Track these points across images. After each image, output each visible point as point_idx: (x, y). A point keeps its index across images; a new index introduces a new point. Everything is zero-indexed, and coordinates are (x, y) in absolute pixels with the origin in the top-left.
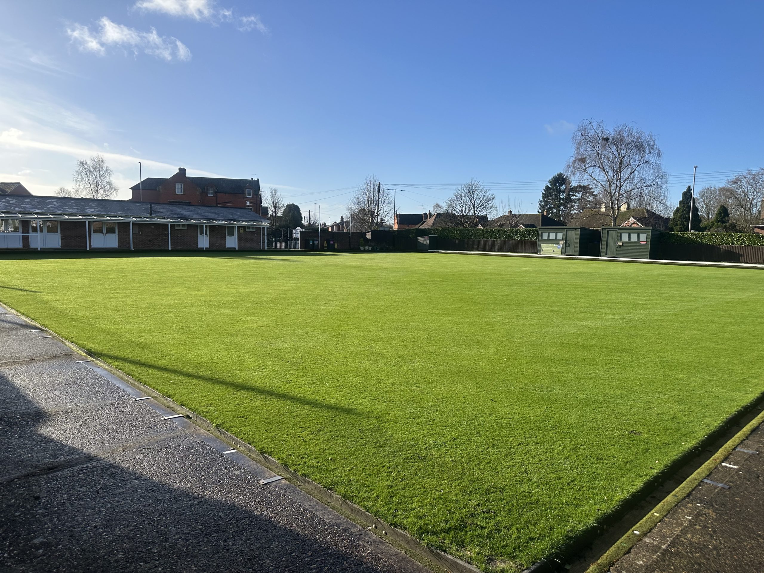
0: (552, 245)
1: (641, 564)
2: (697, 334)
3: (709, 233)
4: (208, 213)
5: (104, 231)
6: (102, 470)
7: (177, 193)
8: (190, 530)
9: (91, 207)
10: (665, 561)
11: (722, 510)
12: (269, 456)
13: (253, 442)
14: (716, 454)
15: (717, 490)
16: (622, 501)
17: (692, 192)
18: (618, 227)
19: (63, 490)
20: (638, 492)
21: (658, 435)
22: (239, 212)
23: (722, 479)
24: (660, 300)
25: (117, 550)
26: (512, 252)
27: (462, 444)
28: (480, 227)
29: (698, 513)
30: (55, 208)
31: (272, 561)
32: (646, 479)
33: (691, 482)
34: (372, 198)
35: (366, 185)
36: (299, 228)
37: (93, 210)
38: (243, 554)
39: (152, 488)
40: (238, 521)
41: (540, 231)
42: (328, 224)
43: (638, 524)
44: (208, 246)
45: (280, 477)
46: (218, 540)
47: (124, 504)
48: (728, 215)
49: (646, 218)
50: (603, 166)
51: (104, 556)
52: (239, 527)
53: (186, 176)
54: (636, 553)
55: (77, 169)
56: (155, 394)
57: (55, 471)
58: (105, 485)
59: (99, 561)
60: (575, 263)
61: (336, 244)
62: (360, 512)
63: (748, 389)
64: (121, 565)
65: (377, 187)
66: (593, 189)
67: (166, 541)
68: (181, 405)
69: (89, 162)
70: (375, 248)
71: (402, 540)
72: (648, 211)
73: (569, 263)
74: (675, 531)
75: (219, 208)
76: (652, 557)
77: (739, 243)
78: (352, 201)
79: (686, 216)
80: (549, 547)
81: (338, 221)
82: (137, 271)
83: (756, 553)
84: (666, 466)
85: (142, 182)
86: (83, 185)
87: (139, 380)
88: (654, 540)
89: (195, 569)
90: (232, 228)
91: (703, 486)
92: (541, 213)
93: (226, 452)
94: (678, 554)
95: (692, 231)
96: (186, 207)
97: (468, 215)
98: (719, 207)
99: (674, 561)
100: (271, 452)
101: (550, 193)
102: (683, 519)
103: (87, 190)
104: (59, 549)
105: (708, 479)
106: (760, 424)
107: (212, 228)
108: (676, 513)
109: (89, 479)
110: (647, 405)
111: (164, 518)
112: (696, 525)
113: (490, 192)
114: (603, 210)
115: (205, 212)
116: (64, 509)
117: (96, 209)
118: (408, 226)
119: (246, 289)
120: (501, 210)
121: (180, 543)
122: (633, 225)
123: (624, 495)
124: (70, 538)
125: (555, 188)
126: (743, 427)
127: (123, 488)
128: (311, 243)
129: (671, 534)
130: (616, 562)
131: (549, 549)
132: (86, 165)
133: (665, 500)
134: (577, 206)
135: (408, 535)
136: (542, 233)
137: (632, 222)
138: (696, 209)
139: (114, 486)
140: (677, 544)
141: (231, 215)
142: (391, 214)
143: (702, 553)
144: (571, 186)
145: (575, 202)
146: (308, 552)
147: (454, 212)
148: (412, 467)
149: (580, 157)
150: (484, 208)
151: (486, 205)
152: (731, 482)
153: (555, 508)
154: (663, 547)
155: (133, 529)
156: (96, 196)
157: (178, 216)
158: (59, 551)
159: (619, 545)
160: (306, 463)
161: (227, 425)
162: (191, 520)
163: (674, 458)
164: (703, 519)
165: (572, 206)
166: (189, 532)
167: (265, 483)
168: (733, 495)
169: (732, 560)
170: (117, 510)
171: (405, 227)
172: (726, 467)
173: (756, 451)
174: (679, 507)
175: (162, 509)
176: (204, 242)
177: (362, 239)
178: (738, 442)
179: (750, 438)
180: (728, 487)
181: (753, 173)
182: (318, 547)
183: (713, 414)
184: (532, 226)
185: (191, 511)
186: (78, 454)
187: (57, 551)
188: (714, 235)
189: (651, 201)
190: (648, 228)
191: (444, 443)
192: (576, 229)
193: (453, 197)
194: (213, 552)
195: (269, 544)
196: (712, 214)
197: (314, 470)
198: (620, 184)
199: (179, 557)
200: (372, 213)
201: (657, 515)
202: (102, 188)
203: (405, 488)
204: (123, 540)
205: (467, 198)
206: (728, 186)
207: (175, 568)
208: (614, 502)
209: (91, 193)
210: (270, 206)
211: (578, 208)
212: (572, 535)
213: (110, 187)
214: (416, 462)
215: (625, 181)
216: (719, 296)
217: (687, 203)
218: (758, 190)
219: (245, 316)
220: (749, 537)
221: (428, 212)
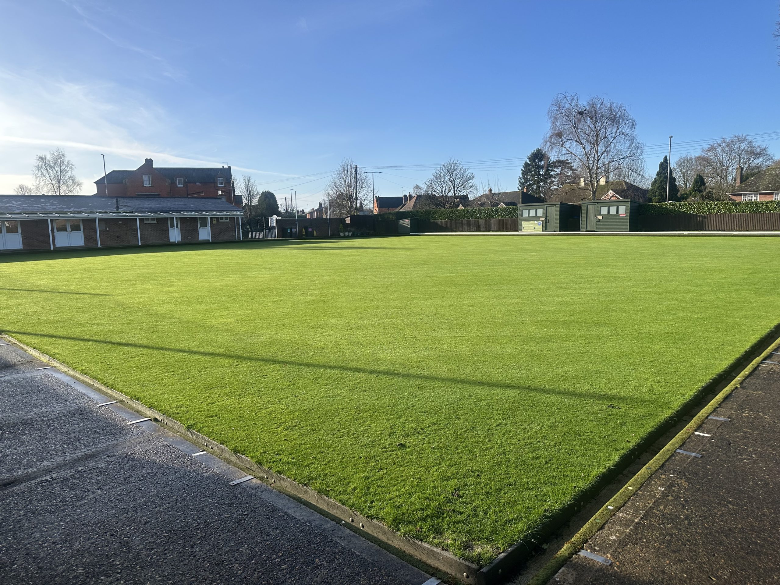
0: (533, 222)
1: (614, 539)
2: (674, 304)
3: (686, 203)
4: (177, 204)
5: (69, 228)
6: (62, 482)
7: (145, 185)
8: (155, 539)
9: (52, 204)
10: (637, 534)
11: (694, 480)
12: (243, 455)
13: (226, 442)
14: (690, 424)
15: (689, 460)
16: (599, 476)
17: (669, 162)
18: (598, 201)
19: (20, 506)
20: (614, 466)
21: (635, 408)
22: (211, 202)
23: (695, 449)
24: (640, 272)
25: (76, 565)
26: (493, 231)
27: (441, 429)
28: (461, 207)
29: (670, 483)
30: (14, 207)
31: (240, 564)
32: (622, 452)
33: (665, 453)
34: (350, 182)
35: (342, 169)
36: (275, 216)
37: (55, 207)
38: (210, 560)
39: (116, 497)
40: (206, 525)
41: (521, 209)
42: (306, 211)
43: (612, 499)
44: (180, 240)
45: (251, 477)
46: (184, 547)
47: (85, 516)
48: (704, 184)
49: (625, 190)
50: (580, 140)
51: (62, 573)
52: (207, 532)
53: (154, 167)
54: (609, 529)
55: (36, 165)
56: (123, 397)
57: (11, 487)
58: (65, 497)
59: (56, 579)
60: (555, 240)
61: (315, 231)
62: (336, 506)
63: (723, 356)
64: (80, 580)
65: (354, 171)
66: (571, 163)
67: (129, 552)
68: (150, 408)
69: (49, 157)
70: (356, 233)
71: (379, 532)
72: (626, 183)
73: (550, 240)
74: (649, 503)
75: (189, 199)
76: (625, 532)
77: (716, 211)
78: (329, 186)
79: (663, 187)
80: (525, 528)
81: (317, 207)
82: (105, 270)
83: (726, 520)
84: (642, 438)
85: (107, 176)
86: (44, 181)
87: (105, 384)
88: (627, 514)
89: (159, 579)
90: (204, 220)
91: (676, 456)
92: (521, 190)
93: (196, 455)
94: (650, 526)
95: (669, 201)
96: (155, 200)
97: (448, 195)
98: (696, 176)
99: (647, 533)
100: (245, 450)
101: (529, 170)
102: (656, 490)
103: (49, 186)
104: (14, 570)
105: (681, 449)
106: (732, 391)
107: (183, 221)
108: (650, 485)
109: (48, 493)
110: (625, 379)
111: (128, 528)
112: (668, 496)
113: (469, 171)
114: (582, 184)
115: (175, 204)
116: (20, 527)
117: (58, 206)
118: (389, 209)
119: (221, 282)
120: (481, 189)
121: (144, 553)
122: (612, 198)
123: (601, 470)
124: (26, 556)
125: (534, 164)
126: (716, 395)
127: (85, 500)
128: (289, 231)
129: (644, 506)
130: (589, 539)
131: (526, 530)
132: (45, 159)
133: (639, 473)
134: (557, 181)
135: (385, 526)
136: (522, 210)
137: (611, 195)
138: (673, 180)
139: (75, 497)
140: (650, 516)
141: (203, 206)
142: (370, 197)
143: (674, 524)
144: (550, 162)
145: (555, 178)
146: (278, 553)
147: (434, 193)
148: (390, 456)
149: (556, 132)
150: (463, 188)
151: (466, 185)
152: (704, 451)
153: (533, 489)
154: (636, 520)
155: (94, 542)
156: (58, 193)
157: (147, 210)
158: (13, 571)
159: (593, 522)
160: (280, 460)
161: (199, 425)
162: (156, 528)
163: (650, 430)
164: (676, 489)
165: (553, 182)
166: (153, 540)
167: (235, 484)
168: (705, 463)
169: (703, 528)
170: (77, 524)
171: (385, 210)
172: (699, 435)
173: (728, 418)
174: (652, 480)
175: (125, 519)
176: (175, 235)
177: (341, 225)
178: (711, 410)
179: (723, 405)
180: (701, 455)
181: (728, 141)
182: (289, 547)
183: (689, 383)
184: (513, 204)
185: (156, 519)
186: (36, 467)
187: (11, 571)
188: (691, 204)
189: (630, 173)
190: (627, 200)
191: (423, 429)
192: (555, 205)
193: (431, 177)
194: (179, 560)
195: (239, 547)
196: (689, 183)
197: (289, 466)
198: (598, 157)
199: (142, 568)
200: (350, 197)
201: (631, 488)
202: (65, 184)
203: (382, 478)
204: (82, 555)
205: (447, 178)
206: (703, 155)
207: (138, 580)
208: (590, 478)
209: (53, 189)
210: (244, 194)
211: (558, 184)
212: (548, 515)
213: (73, 182)
214: (394, 451)
215: (602, 154)
216: (697, 265)
217: (664, 174)
218: (732, 158)
219: (219, 311)
220: (719, 504)
221: (408, 195)
